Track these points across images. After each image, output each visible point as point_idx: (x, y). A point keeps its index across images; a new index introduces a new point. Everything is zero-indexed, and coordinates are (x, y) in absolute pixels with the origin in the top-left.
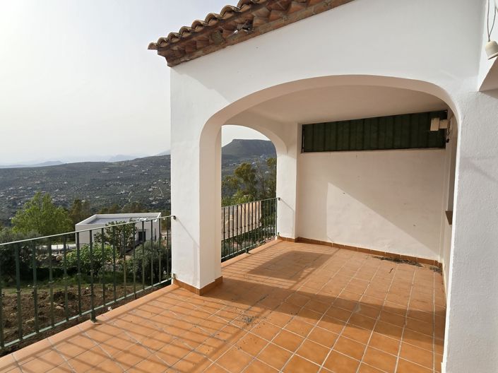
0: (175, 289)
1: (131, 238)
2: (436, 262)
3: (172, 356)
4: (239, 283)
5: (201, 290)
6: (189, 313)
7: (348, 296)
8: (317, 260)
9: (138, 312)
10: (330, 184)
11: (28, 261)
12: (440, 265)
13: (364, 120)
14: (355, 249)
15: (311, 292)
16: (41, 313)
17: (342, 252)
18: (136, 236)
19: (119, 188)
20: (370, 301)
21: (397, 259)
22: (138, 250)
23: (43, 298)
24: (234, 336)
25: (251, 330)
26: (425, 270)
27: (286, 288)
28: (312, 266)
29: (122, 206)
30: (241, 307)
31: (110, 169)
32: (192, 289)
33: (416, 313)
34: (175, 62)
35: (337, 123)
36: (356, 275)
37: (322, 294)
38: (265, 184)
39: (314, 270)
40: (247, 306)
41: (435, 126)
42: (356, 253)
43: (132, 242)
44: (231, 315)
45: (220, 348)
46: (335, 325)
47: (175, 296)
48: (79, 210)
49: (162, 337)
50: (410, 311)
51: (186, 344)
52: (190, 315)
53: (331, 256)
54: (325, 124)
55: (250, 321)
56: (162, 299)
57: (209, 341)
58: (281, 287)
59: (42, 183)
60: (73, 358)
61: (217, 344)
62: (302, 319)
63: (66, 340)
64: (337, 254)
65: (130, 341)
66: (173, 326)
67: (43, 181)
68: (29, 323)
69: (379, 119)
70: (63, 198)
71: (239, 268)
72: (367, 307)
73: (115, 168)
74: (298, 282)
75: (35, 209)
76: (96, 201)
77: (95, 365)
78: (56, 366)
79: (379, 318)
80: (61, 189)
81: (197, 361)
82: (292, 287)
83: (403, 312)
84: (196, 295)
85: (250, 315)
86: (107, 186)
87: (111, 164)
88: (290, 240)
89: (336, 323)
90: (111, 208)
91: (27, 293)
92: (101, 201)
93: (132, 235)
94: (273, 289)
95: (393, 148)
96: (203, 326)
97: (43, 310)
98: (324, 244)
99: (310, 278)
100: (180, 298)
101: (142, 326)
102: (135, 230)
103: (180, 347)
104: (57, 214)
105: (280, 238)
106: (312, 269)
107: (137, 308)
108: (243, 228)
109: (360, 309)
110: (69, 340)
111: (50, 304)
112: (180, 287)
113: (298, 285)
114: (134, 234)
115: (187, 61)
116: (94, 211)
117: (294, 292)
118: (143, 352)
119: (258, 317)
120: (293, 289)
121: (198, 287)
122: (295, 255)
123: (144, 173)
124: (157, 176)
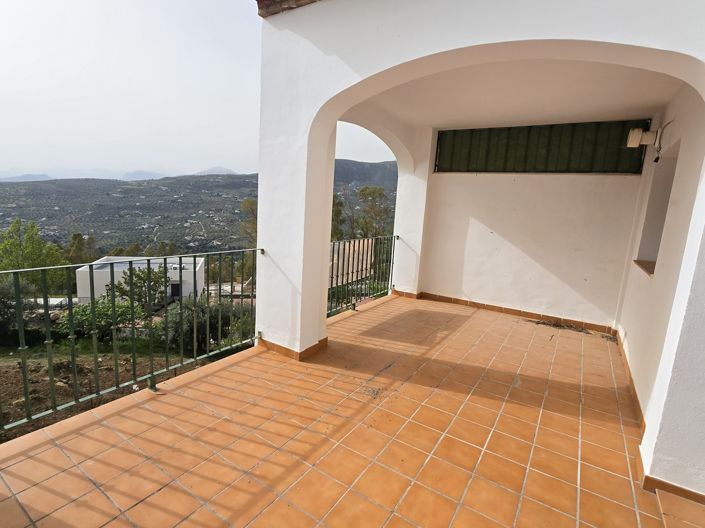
0: (263, 352)
1: (161, 292)
2: (610, 328)
3: (279, 435)
4: (351, 348)
5: (301, 354)
6: (289, 382)
7: (501, 367)
8: (452, 323)
9: (215, 380)
10: (472, 219)
11: (9, 319)
12: (615, 333)
13: (530, 129)
14: (501, 310)
15: (450, 360)
16: (34, 391)
17: (482, 313)
18: (169, 290)
19: (139, 220)
20: (530, 373)
21: (557, 323)
22: (174, 309)
23: (36, 370)
24: (358, 411)
25: (381, 405)
26: (595, 338)
27: (417, 354)
28: (446, 329)
29: (145, 247)
30: (361, 377)
31: (125, 192)
32: (287, 353)
33: (593, 388)
34: (272, 9)
35: (490, 130)
36: (506, 341)
37: (468, 363)
38: (355, 224)
39: (449, 335)
40: (368, 376)
41: (634, 140)
42: (502, 315)
43: (162, 298)
44: (348, 386)
45: (343, 426)
46: (492, 401)
47: (264, 361)
48: (79, 249)
49: (257, 411)
50: (586, 387)
51: (294, 421)
52: (291, 385)
53: (469, 317)
54: (472, 131)
55: (376, 394)
56: (246, 364)
57: (324, 417)
58: (409, 353)
59: (20, 207)
60: (136, 436)
61: (338, 422)
62: (446, 393)
63: (119, 414)
64: (475, 315)
65: (213, 416)
66: (271, 398)
67: (21, 203)
68: (17, 405)
69: (551, 127)
70: (53, 230)
71: (347, 328)
72: (528, 381)
73: (133, 189)
74: (432, 348)
75: (13, 244)
76: (104, 237)
77: (171, 445)
78: (113, 446)
79: (547, 393)
80: (49, 217)
81: (314, 441)
82: (424, 354)
83: (577, 387)
84: (293, 361)
85: (376, 387)
86: (120, 216)
87: (126, 183)
88: (409, 295)
89: (492, 398)
90: (128, 248)
91: (10, 364)
92: (112, 238)
93: (163, 288)
94: (400, 356)
95: (568, 171)
96: (312, 400)
97: (38, 387)
98: (457, 302)
99: (446, 343)
100: (271, 363)
101: (224, 397)
102: (166, 281)
103: (287, 424)
104: (48, 252)
105: (396, 292)
106: (446, 332)
107: (212, 374)
108: (350, 274)
109: (520, 383)
110: (124, 414)
111: (47, 378)
112: (269, 349)
113: (432, 352)
114: (166, 287)
115: (291, 8)
116: (102, 253)
117: (428, 360)
118: (235, 429)
119: (386, 390)
120: (427, 356)
121: (297, 349)
122: (420, 314)
123: (177, 199)
124: (197, 206)
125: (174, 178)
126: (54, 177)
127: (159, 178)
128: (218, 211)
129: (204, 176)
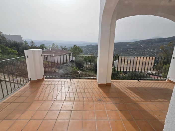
24: (88, 101)
40: (106, 97)
73: (131, 44)
74: (145, 101)
86: (127, 50)
123: (142, 46)
124: (147, 48)
125: (142, 41)
126: (116, 42)
127: (138, 41)
128: (154, 49)
129: (151, 39)
